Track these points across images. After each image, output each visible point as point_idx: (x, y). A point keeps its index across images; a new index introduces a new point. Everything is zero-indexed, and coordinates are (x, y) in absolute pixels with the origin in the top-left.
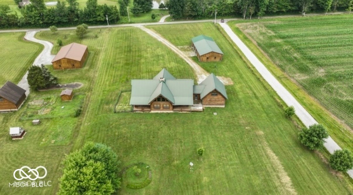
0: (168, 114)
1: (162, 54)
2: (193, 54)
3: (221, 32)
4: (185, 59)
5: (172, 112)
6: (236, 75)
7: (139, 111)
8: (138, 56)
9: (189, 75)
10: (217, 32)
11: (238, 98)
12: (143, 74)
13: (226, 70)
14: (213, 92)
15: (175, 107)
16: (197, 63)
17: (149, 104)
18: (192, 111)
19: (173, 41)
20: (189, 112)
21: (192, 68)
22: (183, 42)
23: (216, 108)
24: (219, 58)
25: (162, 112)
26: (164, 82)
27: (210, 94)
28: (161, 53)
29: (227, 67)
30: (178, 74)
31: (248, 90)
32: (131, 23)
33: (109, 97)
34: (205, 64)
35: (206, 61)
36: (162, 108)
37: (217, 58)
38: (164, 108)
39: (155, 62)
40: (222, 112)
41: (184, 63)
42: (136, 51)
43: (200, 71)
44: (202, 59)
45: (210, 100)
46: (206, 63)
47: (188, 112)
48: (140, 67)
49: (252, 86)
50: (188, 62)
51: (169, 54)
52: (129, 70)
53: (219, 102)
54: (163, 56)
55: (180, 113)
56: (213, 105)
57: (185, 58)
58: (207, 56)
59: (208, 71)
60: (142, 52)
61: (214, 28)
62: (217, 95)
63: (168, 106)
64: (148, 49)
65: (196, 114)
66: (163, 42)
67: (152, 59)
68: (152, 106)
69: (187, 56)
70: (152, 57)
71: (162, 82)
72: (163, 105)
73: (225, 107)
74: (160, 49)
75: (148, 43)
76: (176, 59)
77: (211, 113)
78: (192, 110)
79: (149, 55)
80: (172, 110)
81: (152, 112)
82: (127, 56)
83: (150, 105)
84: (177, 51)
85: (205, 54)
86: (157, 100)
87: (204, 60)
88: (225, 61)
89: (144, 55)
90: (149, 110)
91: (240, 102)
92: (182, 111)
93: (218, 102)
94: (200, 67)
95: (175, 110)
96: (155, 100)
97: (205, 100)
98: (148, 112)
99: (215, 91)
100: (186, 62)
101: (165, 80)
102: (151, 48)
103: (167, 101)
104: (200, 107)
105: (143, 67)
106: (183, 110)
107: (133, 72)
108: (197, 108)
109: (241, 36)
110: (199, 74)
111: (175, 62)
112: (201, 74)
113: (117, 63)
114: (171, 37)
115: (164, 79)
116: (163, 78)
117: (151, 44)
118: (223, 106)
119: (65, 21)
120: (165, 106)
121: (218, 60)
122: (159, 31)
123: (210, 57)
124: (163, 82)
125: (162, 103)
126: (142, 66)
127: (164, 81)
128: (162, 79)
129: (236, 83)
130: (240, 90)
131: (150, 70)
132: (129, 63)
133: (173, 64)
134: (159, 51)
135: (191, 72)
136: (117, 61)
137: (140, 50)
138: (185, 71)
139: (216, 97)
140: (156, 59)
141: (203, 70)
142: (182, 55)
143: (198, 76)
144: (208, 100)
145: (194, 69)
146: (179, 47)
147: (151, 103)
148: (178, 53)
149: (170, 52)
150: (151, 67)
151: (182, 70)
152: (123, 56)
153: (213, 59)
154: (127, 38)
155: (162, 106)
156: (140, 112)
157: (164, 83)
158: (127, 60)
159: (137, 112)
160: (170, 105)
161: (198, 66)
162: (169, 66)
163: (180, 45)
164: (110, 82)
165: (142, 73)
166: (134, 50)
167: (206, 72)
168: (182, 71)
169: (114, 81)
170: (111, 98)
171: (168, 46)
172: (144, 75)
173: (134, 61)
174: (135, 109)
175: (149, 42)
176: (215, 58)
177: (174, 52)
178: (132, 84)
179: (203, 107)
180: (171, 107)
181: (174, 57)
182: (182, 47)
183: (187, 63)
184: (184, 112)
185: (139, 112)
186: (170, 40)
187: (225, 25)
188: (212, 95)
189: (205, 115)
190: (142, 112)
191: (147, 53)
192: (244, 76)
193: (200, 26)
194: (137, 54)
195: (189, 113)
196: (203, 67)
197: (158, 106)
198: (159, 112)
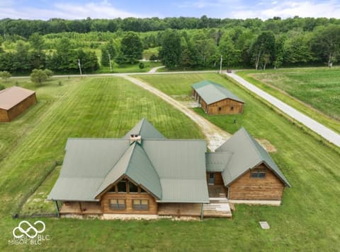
0: (146, 222)
1: (147, 105)
2: (196, 105)
3: (230, 81)
4: (184, 111)
5: (154, 217)
6: (276, 136)
7: (75, 213)
8: (110, 107)
9: (190, 134)
10: (225, 81)
11: (301, 182)
12: (111, 132)
13: (253, 127)
14: (256, 169)
15: (161, 206)
16: (203, 116)
17: (96, 198)
18: (205, 217)
19: (165, 90)
20: (199, 220)
21: (195, 124)
22: (178, 90)
23: (260, 206)
24: (238, 108)
25: (130, 217)
26: (140, 144)
27: (249, 175)
28: (146, 103)
29: (254, 122)
30: (173, 132)
31: (312, 165)
32: (113, 72)
33: (26, 174)
34: (216, 118)
35: (217, 114)
36: (129, 209)
37: (235, 109)
38: (136, 209)
39: (135, 114)
40: (281, 220)
41: (180, 115)
42: (108, 100)
43: (209, 128)
44: (212, 110)
45: (247, 189)
46: (218, 116)
47: (195, 219)
48: (109, 121)
49: (315, 155)
50: (187, 114)
51: (159, 104)
52: (89, 126)
53: (268, 194)
54: (149, 107)
55: (175, 222)
56: (253, 199)
57: (184, 109)
58: (220, 105)
59: (223, 128)
60: (117, 102)
61: (221, 78)
62: (263, 176)
63: (145, 203)
64: (128, 98)
65: (216, 226)
66: (151, 91)
67: (131, 110)
68: (105, 203)
69: (185, 107)
70: (131, 108)
71: (134, 145)
72: (133, 201)
73: (281, 204)
74: (145, 98)
75: (129, 92)
76: (169, 110)
77: (253, 221)
78: (205, 214)
79: (127, 106)
80: (157, 214)
81: (107, 217)
82: (93, 106)
83: (98, 200)
84: (170, 100)
85: (217, 102)
86: (116, 189)
87: (213, 111)
88: (249, 114)
89: (120, 106)
90: (99, 212)
91: (309, 190)
92: (179, 216)
93: (265, 193)
94: (209, 123)
95: (162, 213)
96: (112, 189)
97: (236, 188)
98: (95, 216)
99: (262, 167)
100: (184, 114)
101: (142, 140)
102: (133, 97)
103: (143, 191)
104: (223, 207)
105: (113, 121)
106: (182, 213)
107: (94, 129)
108: (218, 209)
109: (260, 86)
110: (209, 133)
111: (166, 115)
112: (212, 133)
113: (74, 115)
114: (163, 86)
115: (139, 137)
116: (136, 136)
117: (133, 93)
118: (278, 203)
119: (26, 68)
120: (137, 203)
121: (236, 112)
122: (147, 80)
123: (223, 107)
124: (137, 143)
125: (129, 196)
126: (111, 121)
127: (140, 142)
128: (135, 138)
129: (281, 148)
130: (295, 163)
131: (123, 126)
132: (92, 116)
133: (163, 118)
134: (144, 101)
135: (195, 129)
136: (74, 112)
137: (115, 99)
138: (183, 127)
139: (261, 181)
140: (137, 111)
141: (215, 126)
142: (178, 105)
143: (208, 135)
144: (243, 187)
145: (200, 125)
146: (174, 96)
147: (103, 196)
148: (172, 103)
149: (159, 101)
150: (127, 121)
151: (179, 126)
152: (86, 106)
153: (228, 109)
154: (101, 87)
155: (129, 203)
156: (77, 217)
157: (139, 147)
158: (90, 112)
159: (68, 216)
160: (151, 201)
161: (206, 121)
162: (157, 121)
163: (176, 94)
164: (45, 145)
165: (109, 131)
166: (107, 99)
167: (220, 130)
168: (178, 128)
169: (55, 144)
170: (29, 177)
171: (158, 95)
172: (113, 132)
173: (101, 113)
174: (65, 209)
175: (131, 90)
176: (232, 108)
177: (166, 102)
178: (66, 148)
179: (230, 204)
180: (153, 207)
181: (166, 109)
182: (177, 96)
183: (187, 117)
184: (185, 218)
185: (73, 217)
186: (162, 89)
187: (234, 75)
188: (254, 176)
189: (239, 227)
190: (81, 217)
191: (125, 103)
192: (289, 136)
193: (201, 75)
194: (109, 104)
195: (196, 222)
196: (214, 122)
197: (121, 202)
198: (123, 217)
